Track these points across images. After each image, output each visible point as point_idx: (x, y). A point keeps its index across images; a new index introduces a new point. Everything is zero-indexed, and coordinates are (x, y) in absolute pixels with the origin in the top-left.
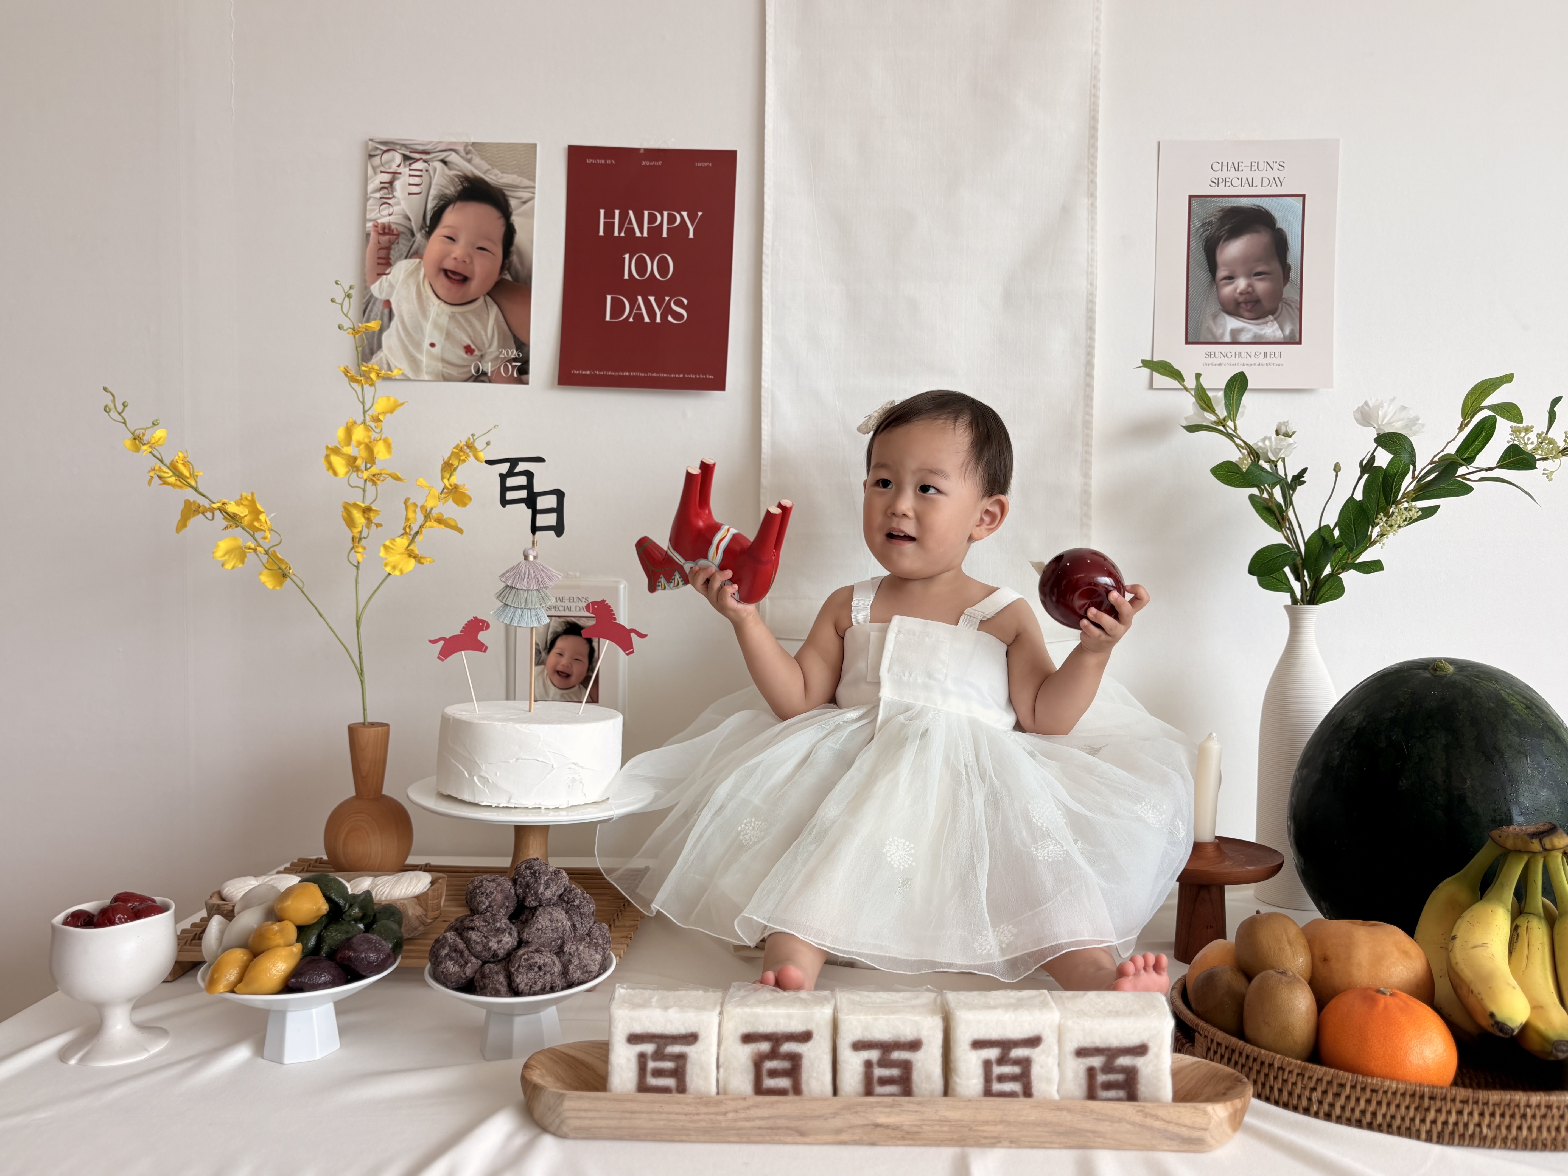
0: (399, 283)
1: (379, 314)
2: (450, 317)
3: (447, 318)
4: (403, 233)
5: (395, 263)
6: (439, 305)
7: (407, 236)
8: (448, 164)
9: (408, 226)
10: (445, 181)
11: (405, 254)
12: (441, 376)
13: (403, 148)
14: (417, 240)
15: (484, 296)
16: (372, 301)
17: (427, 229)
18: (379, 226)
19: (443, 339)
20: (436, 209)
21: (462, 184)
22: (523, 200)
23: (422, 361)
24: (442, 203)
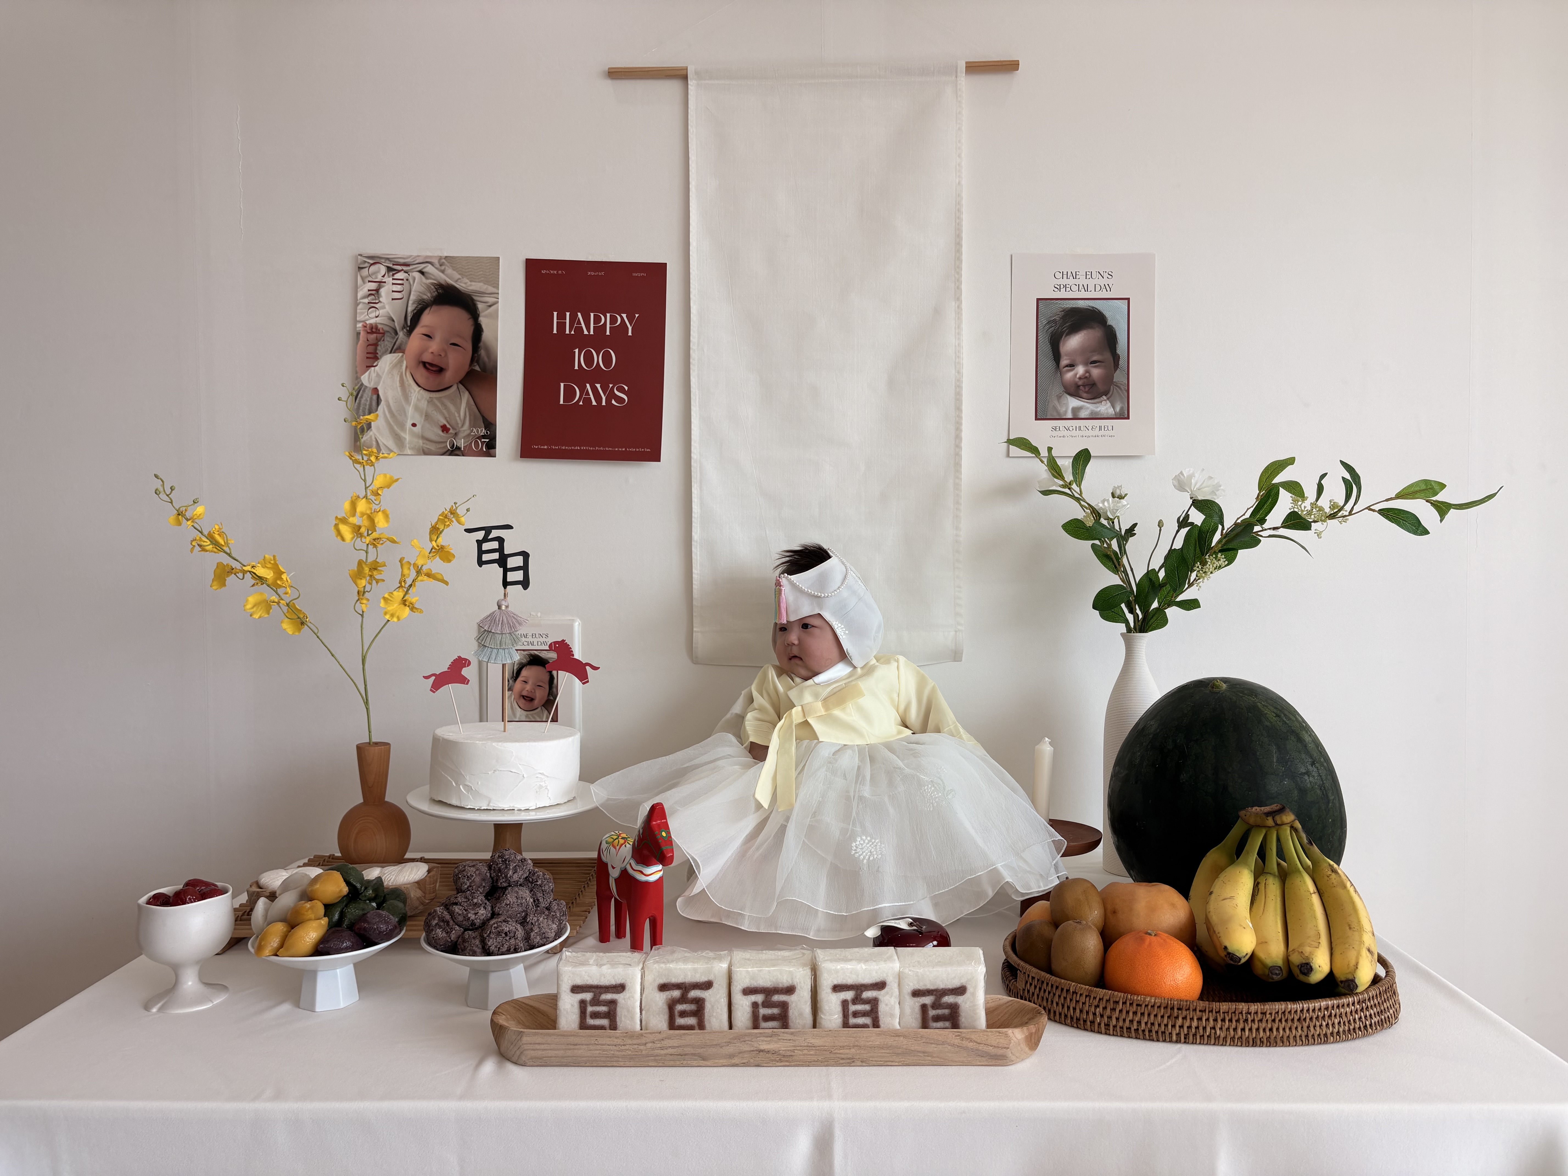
0: (385, 374)
1: (368, 399)
2: (428, 402)
3: (426, 402)
4: (388, 332)
5: (381, 358)
6: (419, 392)
7: (391, 334)
8: (426, 274)
9: (393, 326)
10: (422, 288)
11: (390, 349)
12: (421, 451)
13: (387, 261)
14: (400, 337)
15: (457, 384)
16: (362, 389)
17: (408, 329)
18: (368, 327)
19: (423, 420)
20: (415, 311)
21: (437, 291)
22: (489, 304)
23: (405, 439)
24: (420, 306)
